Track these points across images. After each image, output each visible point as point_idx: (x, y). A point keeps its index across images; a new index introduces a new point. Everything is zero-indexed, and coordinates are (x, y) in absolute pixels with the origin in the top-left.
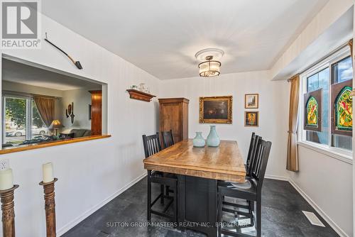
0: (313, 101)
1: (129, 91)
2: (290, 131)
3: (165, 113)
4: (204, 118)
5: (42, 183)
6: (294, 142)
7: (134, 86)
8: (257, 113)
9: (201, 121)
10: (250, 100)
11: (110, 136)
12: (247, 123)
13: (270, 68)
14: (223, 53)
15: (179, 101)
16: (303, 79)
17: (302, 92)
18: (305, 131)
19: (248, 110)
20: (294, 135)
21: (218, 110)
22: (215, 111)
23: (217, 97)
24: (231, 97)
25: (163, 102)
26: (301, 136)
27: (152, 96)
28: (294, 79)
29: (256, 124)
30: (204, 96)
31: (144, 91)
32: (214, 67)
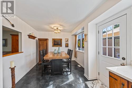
0: (79, 41)
1: (28, 35)
2: (75, 48)
3: (41, 43)
4: (54, 45)
5: (10, 68)
6: (76, 51)
7: (30, 34)
8: (68, 44)
9: (53, 46)
10: (66, 40)
11: (23, 52)
12: (66, 47)
13: (71, 32)
14: (61, 27)
15: (46, 40)
16: (77, 36)
17: (77, 39)
18: (78, 48)
19: (66, 43)
20: (76, 49)
21: (58, 43)
22: (57, 43)
23: (58, 39)
24: (62, 39)
25: (40, 40)
26: (77, 49)
27: (36, 37)
28: (76, 36)
29: (68, 47)
30: (54, 38)
31: (33, 35)
32: (59, 31)
